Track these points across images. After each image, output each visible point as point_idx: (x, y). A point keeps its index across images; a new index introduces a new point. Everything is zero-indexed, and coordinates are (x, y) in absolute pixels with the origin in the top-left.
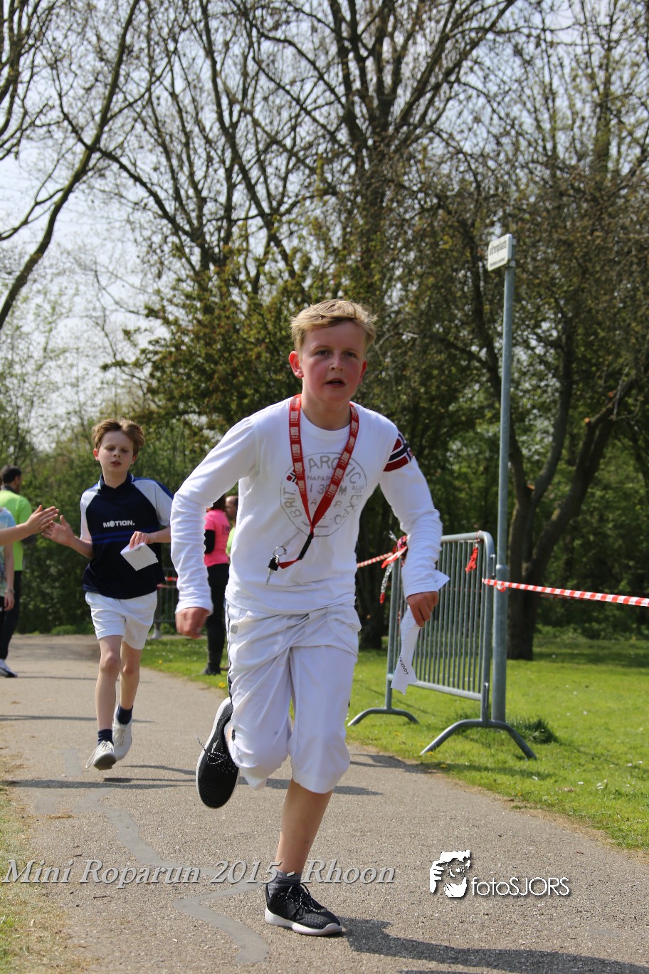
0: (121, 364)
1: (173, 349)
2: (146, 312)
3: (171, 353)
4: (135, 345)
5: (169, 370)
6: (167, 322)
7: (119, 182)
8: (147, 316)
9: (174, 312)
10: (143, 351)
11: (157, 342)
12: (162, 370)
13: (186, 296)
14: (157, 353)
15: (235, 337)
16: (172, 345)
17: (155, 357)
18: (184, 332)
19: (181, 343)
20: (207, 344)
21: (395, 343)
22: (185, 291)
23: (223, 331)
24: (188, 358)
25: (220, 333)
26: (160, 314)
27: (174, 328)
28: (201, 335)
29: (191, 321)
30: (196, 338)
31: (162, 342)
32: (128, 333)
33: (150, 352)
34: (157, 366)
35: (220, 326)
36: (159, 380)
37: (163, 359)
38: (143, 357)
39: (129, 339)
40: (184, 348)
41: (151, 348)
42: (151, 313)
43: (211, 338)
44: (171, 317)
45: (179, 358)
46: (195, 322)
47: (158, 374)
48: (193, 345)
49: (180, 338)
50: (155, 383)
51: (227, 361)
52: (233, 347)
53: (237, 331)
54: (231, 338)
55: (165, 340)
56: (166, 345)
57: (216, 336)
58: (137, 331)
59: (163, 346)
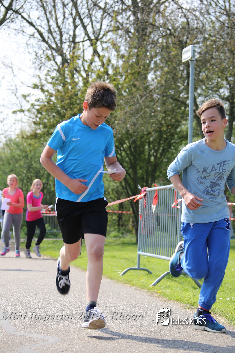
0: (22, 111)
2: (33, 86)
3: (45, 105)
4: (28, 101)
5: (44, 113)
6: (43, 91)
7: (22, 25)
8: (34, 88)
9: (49, 87)
10: (32, 105)
11: (38, 100)
12: (41, 113)
13: (53, 78)
14: (38, 105)
15: (75, 98)
16: (46, 102)
17: (37, 108)
18: (51, 95)
19: (51, 100)
20: (62, 101)
21: (150, 99)
22: (52, 76)
23: (69, 95)
24: (53, 108)
25: (68, 96)
26: (40, 87)
27: (46, 93)
28: (59, 97)
29: (55, 90)
30: (57, 98)
31: (41, 100)
32: (24, 96)
33: (35, 105)
34: (39, 111)
35: (68, 92)
36: (40, 118)
37: (42, 108)
38: (32, 107)
39: (25, 99)
40: (51, 103)
41: (36, 103)
42: (36, 86)
43: (64, 98)
44: (45, 88)
45: (49, 108)
46: (56, 91)
47: (39, 115)
48: (56, 101)
49: (49, 98)
50: (38, 119)
51: (71, 109)
52: (74, 103)
53: (76, 95)
54: (73, 98)
55: (42, 99)
56: (43, 102)
57: (66, 97)
58: (28, 95)
59: (41, 102)
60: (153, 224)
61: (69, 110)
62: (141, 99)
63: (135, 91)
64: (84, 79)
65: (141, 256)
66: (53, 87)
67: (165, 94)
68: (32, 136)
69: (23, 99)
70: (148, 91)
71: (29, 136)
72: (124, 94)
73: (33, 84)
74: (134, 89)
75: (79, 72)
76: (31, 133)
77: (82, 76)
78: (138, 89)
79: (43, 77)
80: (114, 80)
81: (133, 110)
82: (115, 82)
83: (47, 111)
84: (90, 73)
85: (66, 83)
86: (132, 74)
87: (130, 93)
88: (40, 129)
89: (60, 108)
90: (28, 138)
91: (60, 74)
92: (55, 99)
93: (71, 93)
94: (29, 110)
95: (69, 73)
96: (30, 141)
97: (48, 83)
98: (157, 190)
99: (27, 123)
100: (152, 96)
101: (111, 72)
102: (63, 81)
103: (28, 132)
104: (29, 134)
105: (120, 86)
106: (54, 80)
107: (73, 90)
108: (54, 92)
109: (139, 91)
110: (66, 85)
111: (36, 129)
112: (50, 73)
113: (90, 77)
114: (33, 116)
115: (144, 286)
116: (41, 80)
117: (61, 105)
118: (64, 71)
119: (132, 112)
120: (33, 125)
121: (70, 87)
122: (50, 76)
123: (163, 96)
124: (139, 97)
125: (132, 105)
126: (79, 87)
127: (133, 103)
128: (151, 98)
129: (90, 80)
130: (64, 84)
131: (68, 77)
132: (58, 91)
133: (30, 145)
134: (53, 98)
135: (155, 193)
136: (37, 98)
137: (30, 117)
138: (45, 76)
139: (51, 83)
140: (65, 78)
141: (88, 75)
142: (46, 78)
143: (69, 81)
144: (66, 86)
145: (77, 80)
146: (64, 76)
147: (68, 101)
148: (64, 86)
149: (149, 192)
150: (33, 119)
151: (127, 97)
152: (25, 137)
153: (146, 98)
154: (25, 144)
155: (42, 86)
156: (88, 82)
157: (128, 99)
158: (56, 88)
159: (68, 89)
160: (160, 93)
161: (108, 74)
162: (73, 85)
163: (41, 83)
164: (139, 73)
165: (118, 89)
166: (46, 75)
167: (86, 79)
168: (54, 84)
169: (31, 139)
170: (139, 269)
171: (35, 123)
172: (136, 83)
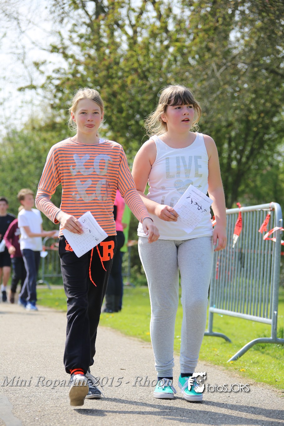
0: (33, 87)
1: (70, 76)
2: (51, 48)
3: (68, 79)
4: (42, 73)
5: (67, 91)
6: (66, 56)
8: (52, 52)
9: (74, 50)
10: (49, 78)
11: (58, 71)
12: (62, 91)
13: (81, 36)
14: (58, 79)
15: (115, 67)
16: (70, 73)
17: (57, 82)
18: (78, 63)
19: (77, 72)
20: (95, 73)
21: (231, 71)
22: (80, 33)
23: (106, 63)
24: (81, 83)
25: (104, 65)
26: (61, 51)
27: (71, 60)
28: (90, 66)
29: (84, 55)
30: (87, 68)
31: (62, 71)
32: (37, 65)
33: (53, 79)
34: (59, 89)
35: (104, 59)
36: (61, 99)
37: (63, 83)
38: (48, 82)
39: (38, 68)
40: (79, 75)
41: (54, 75)
42: (54, 49)
43: (98, 68)
44: (69, 52)
45: (74, 83)
46: (87, 56)
47: (60, 95)
48: (85, 73)
49: (75, 68)
50: (57, 101)
51: (109, 85)
52: (114, 76)
53: (117, 63)
54: (112, 68)
55: (64, 69)
56: (65, 73)
57: (101, 66)
58: (44, 63)
59: (62, 74)
60: (233, 265)
61: (105, 86)
62: (218, 70)
63: (209, 58)
64: (129, 38)
65: (215, 315)
66: (82, 51)
67: (256, 63)
68: (48, 126)
69: (35, 69)
70: (229, 58)
71: (43, 127)
72: (192, 62)
73: (51, 45)
74: (207, 55)
75: (121, 27)
76: (45, 122)
77: (126, 34)
78: (214, 55)
79: (66, 35)
80: (177, 40)
81: (205, 88)
82: (178, 44)
83: (71, 87)
84: (139, 29)
85: (101, 45)
86: (206, 31)
87: (201, 61)
88: (60, 115)
89: (93, 83)
90: (41, 129)
91: (93, 31)
92: (85, 69)
93: (109, 60)
94: (43, 87)
95: (107, 29)
96: (44, 135)
97: (74, 44)
98: (241, 213)
99: (40, 105)
100: (235, 65)
101: (171, 27)
102: (97, 42)
103: (42, 120)
104: (43, 124)
105: (185, 51)
106: (83, 40)
107: (112, 56)
108: (82, 59)
109: (215, 59)
110: (101, 47)
111: (54, 116)
112: (76, 29)
113: (138, 34)
114: (49, 95)
115: (219, 360)
116: (62, 39)
117: (93, 78)
118: (99, 26)
119: (203, 91)
120: (49, 110)
121: (107, 51)
122: (77, 32)
123: (254, 66)
124: (215, 67)
125: (204, 80)
126: (122, 50)
127: (206, 77)
128: (233, 69)
129: (140, 39)
130: (98, 46)
131: (105, 35)
132: (89, 56)
133: (45, 140)
134: (81, 68)
135: (238, 217)
136: (56, 67)
137: (45, 97)
138: (69, 33)
139: (78, 44)
140: (100, 37)
141: (135, 32)
142: (71, 37)
143: (106, 41)
144: (102, 49)
145: (118, 40)
146: (98, 33)
147: (104, 73)
148: (98, 50)
149: (229, 215)
150: (50, 100)
151: (197, 67)
152: (37, 127)
153: (226, 69)
154: (37, 139)
155: (65, 48)
156: (135, 42)
157: (197, 70)
158: (87, 52)
159: (104, 54)
160: (248, 61)
161: (167, 31)
162: (113, 47)
163: (63, 44)
164: (216, 29)
165: (183, 55)
166: (71, 32)
167: (132, 38)
168: (82, 46)
169: (47, 131)
170: (211, 334)
171: (52, 107)
172: (212, 45)
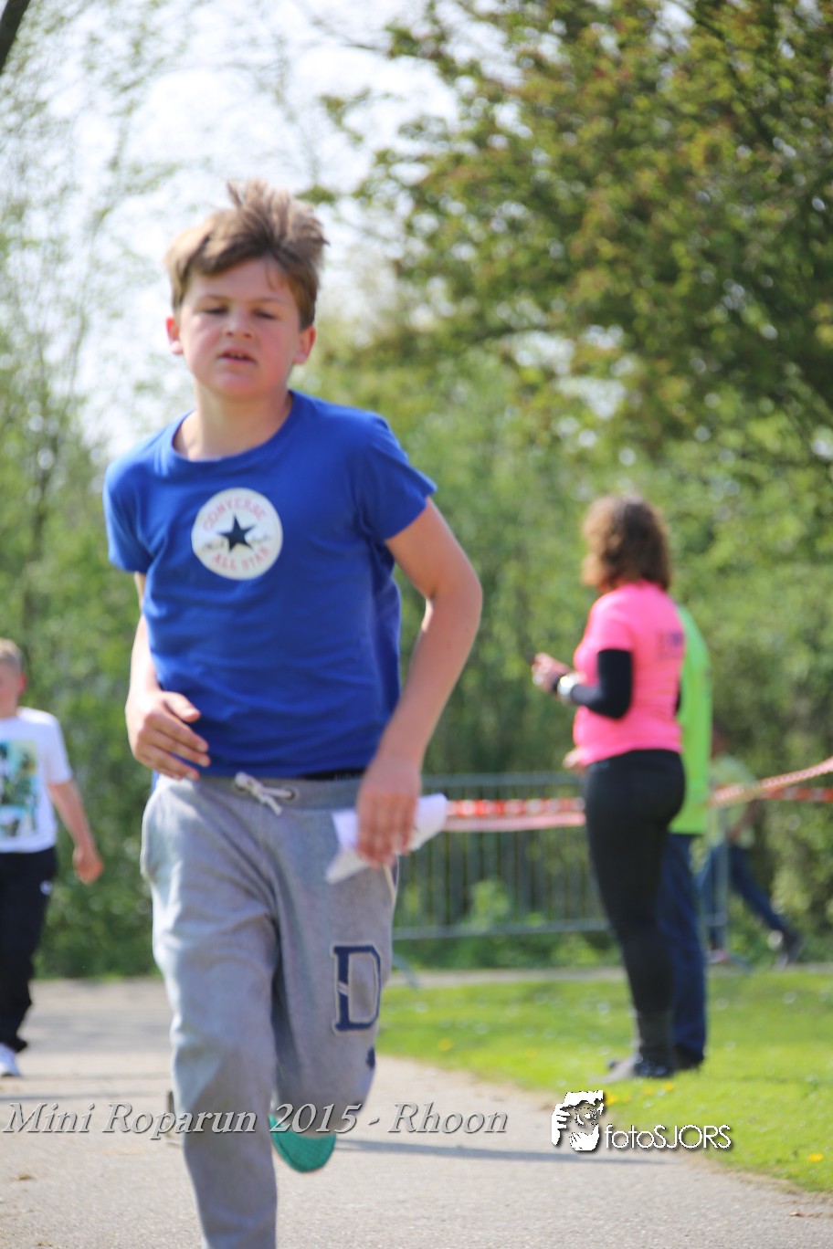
1: (467, 148)
2: (388, 41)
3: (458, 160)
6: (448, 69)
8: (393, 54)
10: (384, 158)
11: (420, 128)
12: (436, 207)
14: (421, 159)
15: (642, 102)
16: (464, 135)
17: (414, 173)
18: (497, 94)
19: (492, 127)
20: (563, 128)
23: (607, 86)
24: (509, 170)
25: (599, 95)
26: (428, 47)
27: (467, 84)
28: (544, 101)
29: (518, 62)
30: (532, 111)
31: (435, 129)
32: (334, 107)
33: (401, 160)
34: (423, 197)
35: (597, 72)
36: (431, 239)
37: (440, 175)
38: (381, 172)
39: (339, 122)
40: (499, 142)
41: (404, 146)
42: (403, 43)
43: (575, 110)
45: (485, 172)
46: (528, 64)
47: (428, 222)
48: (524, 132)
49: (485, 113)
50: (418, 247)
51: (620, 174)
52: (639, 135)
53: (649, 87)
54: (628, 106)
55: (442, 120)
56: (446, 137)
57: (588, 103)
58: (361, 98)
59: (437, 138)
61: (605, 178)
66: (508, 43)
68: (383, 345)
69: (327, 125)
71: (366, 351)
73: (389, 28)
83: (473, 191)
85: (586, 14)
88: (428, 302)
89: (553, 169)
90: (358, 359)
92: (522, 117)
93: (616, 76)
94: (362, 193)
96: (370, 382)
97: (478, 18)
103: (357, 322)
104: (363, 338)
107: (630, 58)
108: (511, 75)
110: (583, 25)
111: (406, 307)
117: (557, 150)
120: (388, 282)
121: (609, 41)
126: (666, 33)
130: (575, 24)
132: (540, 64)
134: (508, 115)
137: (368, 232)
139: (493, 18)
144: (588, 34)
147: (600, 126)
148: (571, 36)
150: (386, 240)
155: (442, 37)
158: (528, 47)
159: (598, 51)
162: (630, 23)
163: (435, 21)
168: (512, 26)
169: (380, 367)
171: (402, 271)
